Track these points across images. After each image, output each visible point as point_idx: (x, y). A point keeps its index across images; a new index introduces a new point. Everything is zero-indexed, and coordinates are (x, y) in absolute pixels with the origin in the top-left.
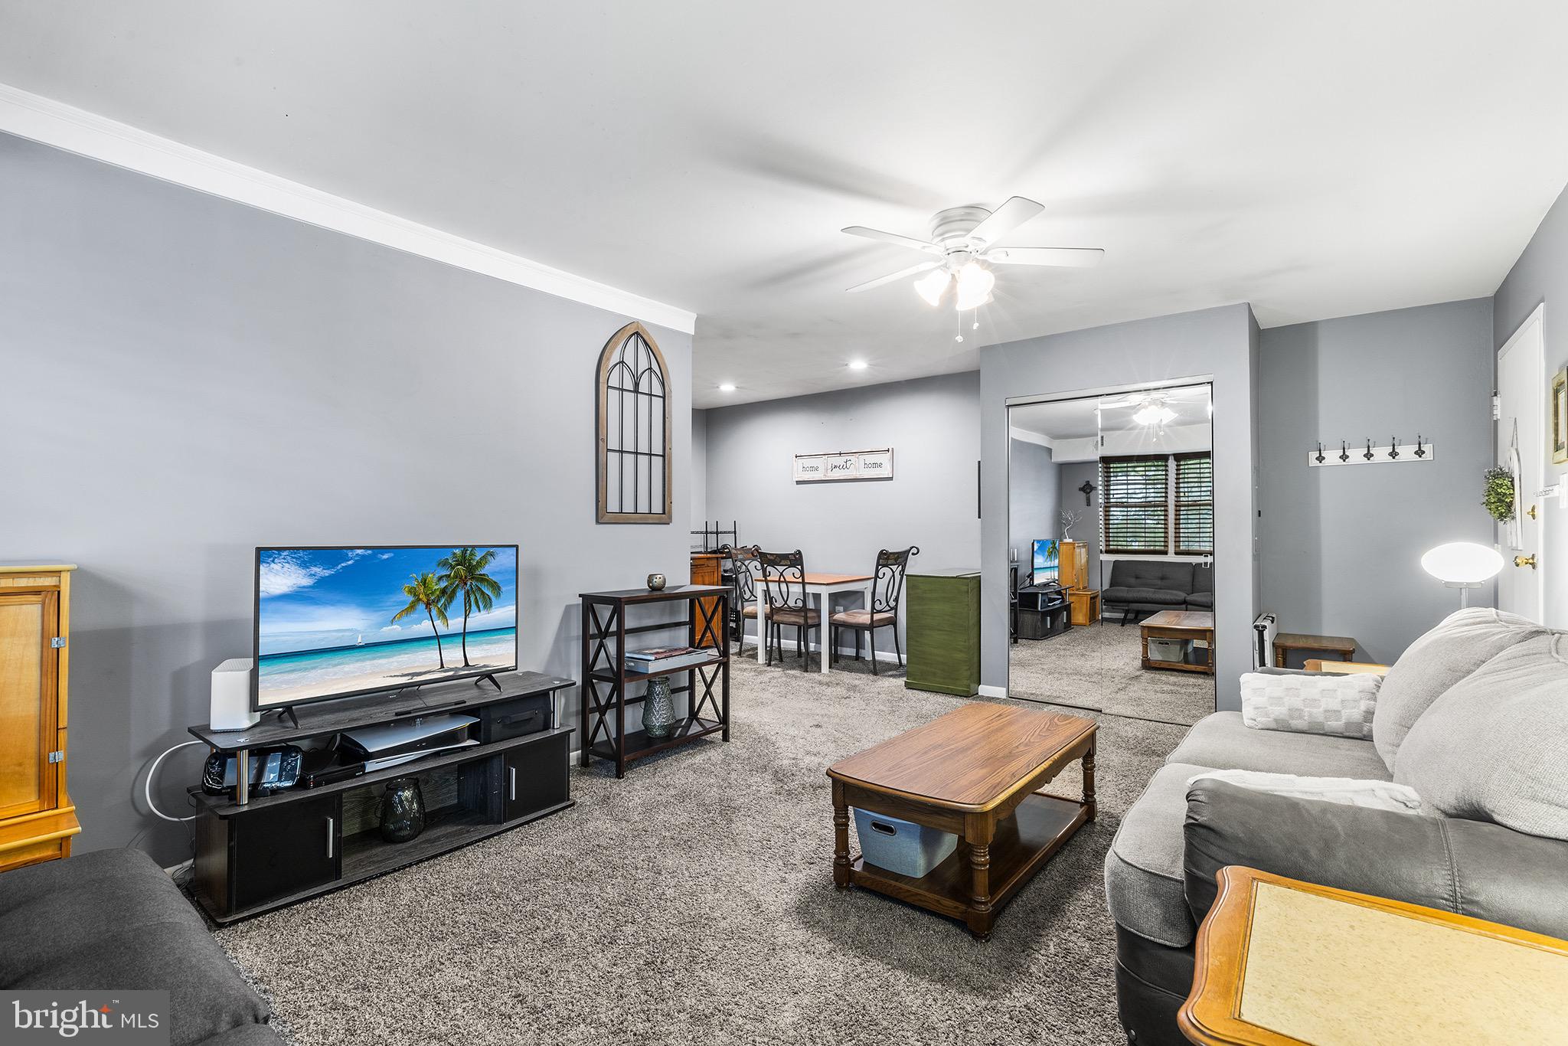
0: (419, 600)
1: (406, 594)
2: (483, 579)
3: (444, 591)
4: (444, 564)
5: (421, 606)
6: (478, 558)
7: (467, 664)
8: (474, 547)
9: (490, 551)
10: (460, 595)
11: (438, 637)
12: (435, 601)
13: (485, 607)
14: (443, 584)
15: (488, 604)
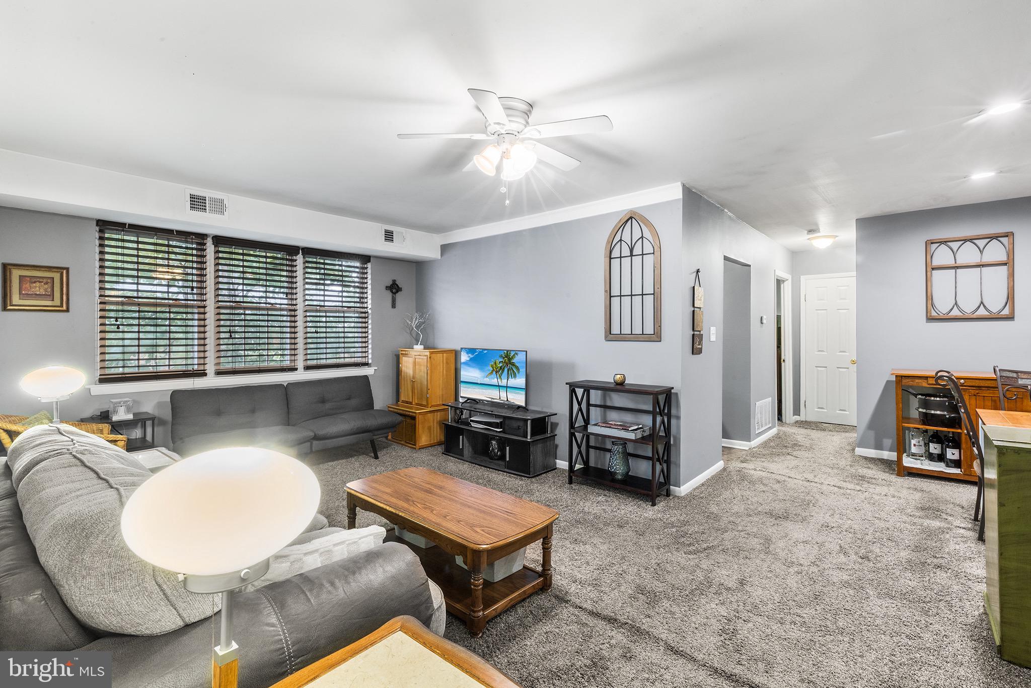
0: (494, 370)
1: (490, 367)
2: (513, 364)
3: (501, 368)
4: (501, 356)
5: (494, 373)
6: (512, 355)
7: (507, 400)
8: (511, 351)
9: (516, 352)
10: (506, 370)
11: (499, 386)
12: (498, 371)
13: (514, 377)
14: (501, 365)
15: (515, 376)
